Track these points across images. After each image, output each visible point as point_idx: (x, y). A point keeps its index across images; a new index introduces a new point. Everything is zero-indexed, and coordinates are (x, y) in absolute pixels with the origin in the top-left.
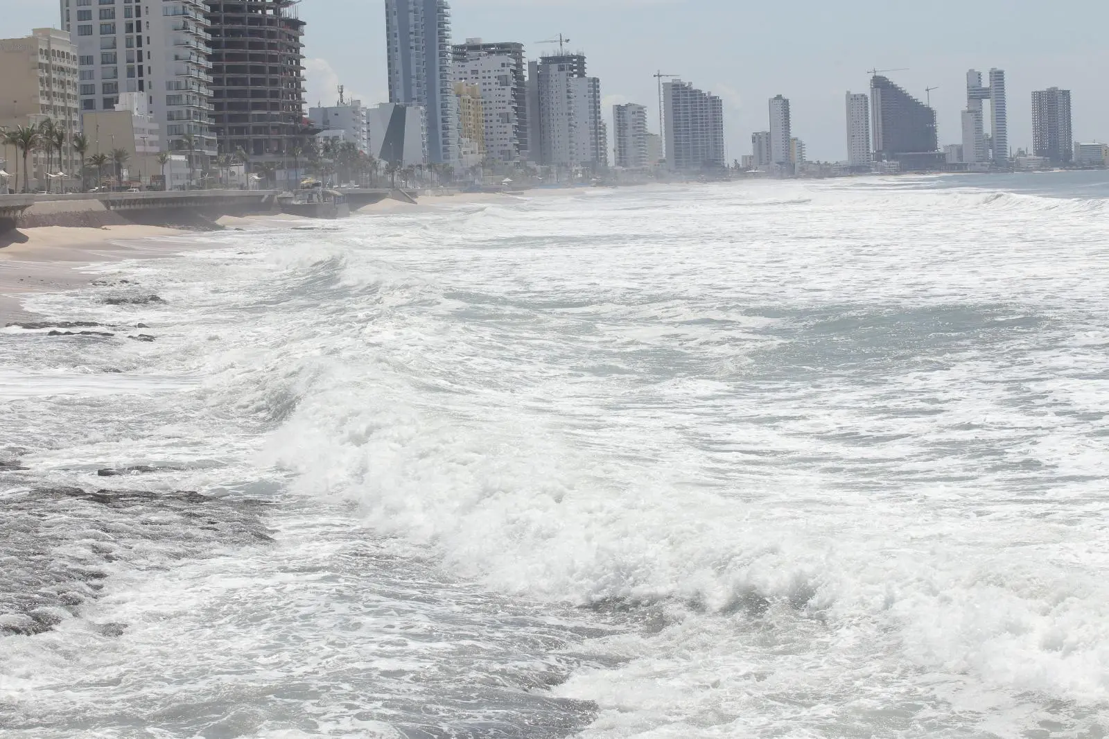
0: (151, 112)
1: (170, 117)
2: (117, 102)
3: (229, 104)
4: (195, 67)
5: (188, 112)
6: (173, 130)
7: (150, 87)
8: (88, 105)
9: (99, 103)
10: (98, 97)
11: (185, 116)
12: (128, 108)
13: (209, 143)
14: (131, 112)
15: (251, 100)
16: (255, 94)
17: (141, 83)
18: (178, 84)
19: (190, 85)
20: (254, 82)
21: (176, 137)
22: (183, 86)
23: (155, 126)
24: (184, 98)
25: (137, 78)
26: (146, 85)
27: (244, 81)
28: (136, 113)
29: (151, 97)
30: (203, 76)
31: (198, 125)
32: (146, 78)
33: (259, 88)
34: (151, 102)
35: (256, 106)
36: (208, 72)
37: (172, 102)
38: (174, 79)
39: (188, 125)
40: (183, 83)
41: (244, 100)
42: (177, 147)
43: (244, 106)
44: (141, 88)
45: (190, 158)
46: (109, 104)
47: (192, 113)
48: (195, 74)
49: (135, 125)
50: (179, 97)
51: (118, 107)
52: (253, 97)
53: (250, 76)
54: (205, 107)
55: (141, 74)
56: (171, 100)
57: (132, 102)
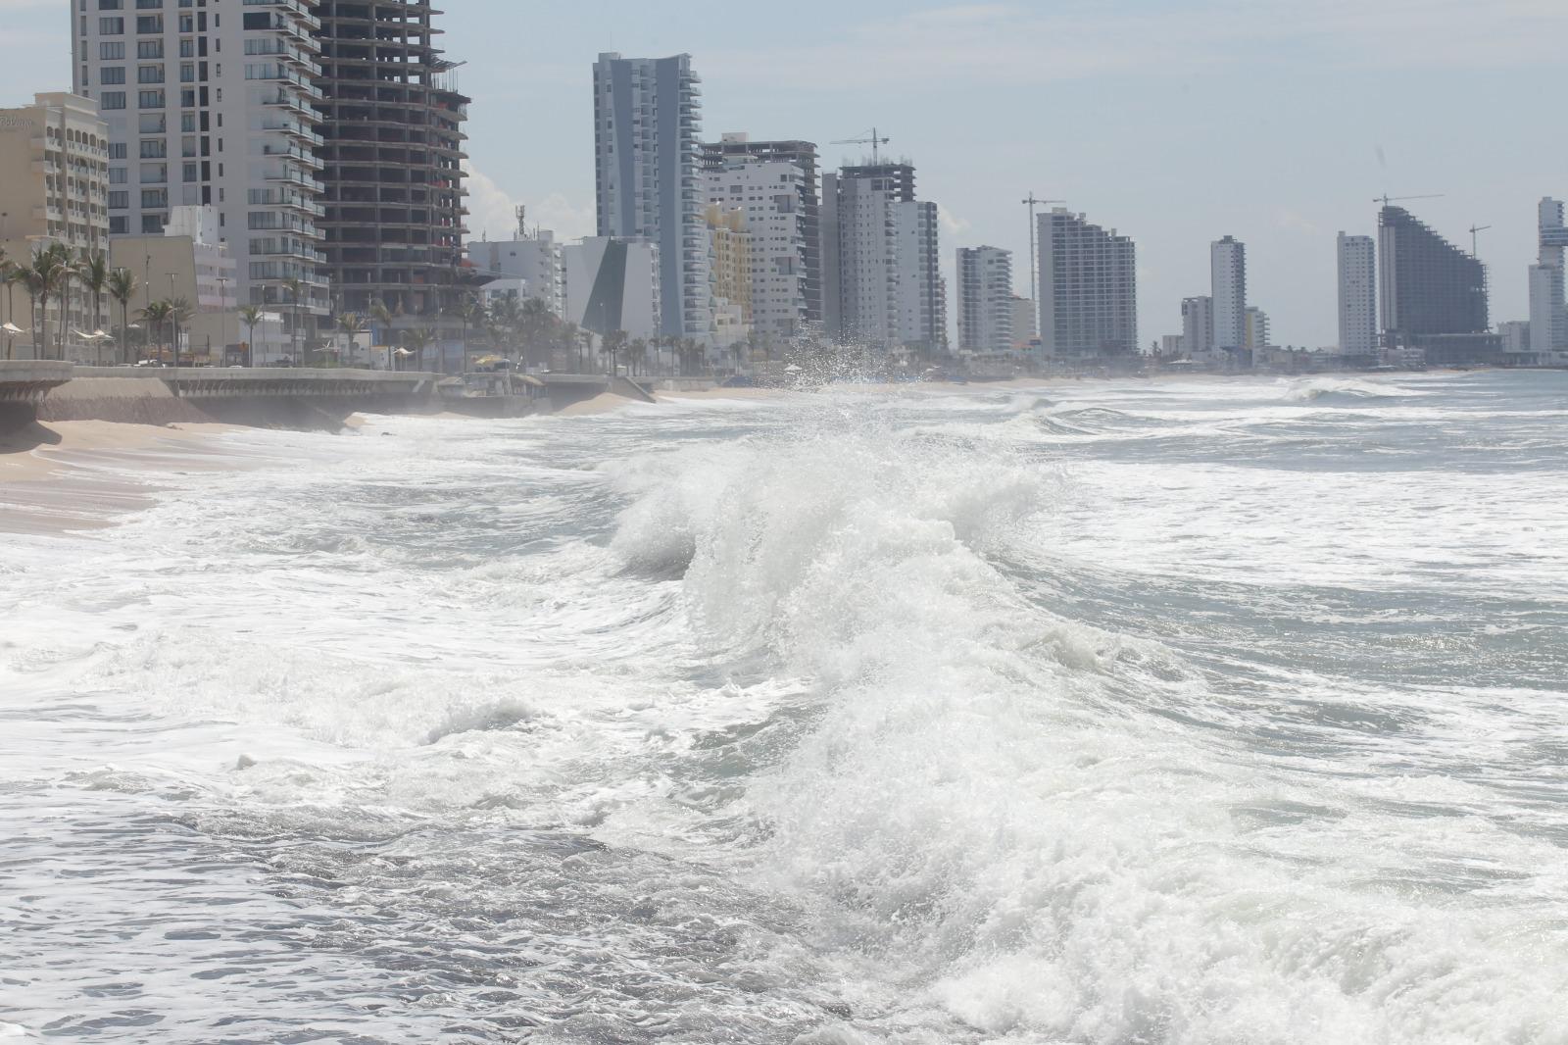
0: (222, 240)
1: (254, 249)
2: (166, 222)
3: (345, 230)
4: (296, 166)
5: (285, 241)
6: (258, 271)
7: (222, 198)
8: (118, 225)
9: (135, 223)
10: (134, 213)
11: (279, 247)
12: (187, 233)
13: (316, 293)
14: (190, 239)
15: (381, 226)
16: (386, 216)
17: (206, 191)
18: (268, 193)
19: (288, 195)
20: (387, 195)
21: (264, 284)
22: (277, 198)
23: (230, 263)
24: (279, 217)
25: (199, 183)
26: (214, 195)
27: (368, 195)
28: (199, 241)
29: (222, 215)
30: (309, 182)
31: (298, 262)
32: (215, 183)
33: (394, 205)
34: (222, 224)
35: (388, 236)
36: (317, 175)
37: (258, 225)
38: (261, 185)
39: (285, 263)
40: (277, 191)
41: (370, 225)
42: (268, 298)
43: (367, 235)
44: (206, 198)
45: (285, 316)
46: (153, 224)
47: (290, 242)
48: (296, 177)
49: (198, 260)
50: (271, 216)
51: (169, 230)
52: (384, 220)
53: (380, 185)
54: (311, 231)
55: (206, 176)
56: (255, 220)
57: (191, 221)
